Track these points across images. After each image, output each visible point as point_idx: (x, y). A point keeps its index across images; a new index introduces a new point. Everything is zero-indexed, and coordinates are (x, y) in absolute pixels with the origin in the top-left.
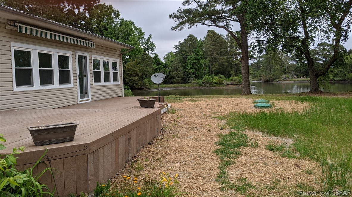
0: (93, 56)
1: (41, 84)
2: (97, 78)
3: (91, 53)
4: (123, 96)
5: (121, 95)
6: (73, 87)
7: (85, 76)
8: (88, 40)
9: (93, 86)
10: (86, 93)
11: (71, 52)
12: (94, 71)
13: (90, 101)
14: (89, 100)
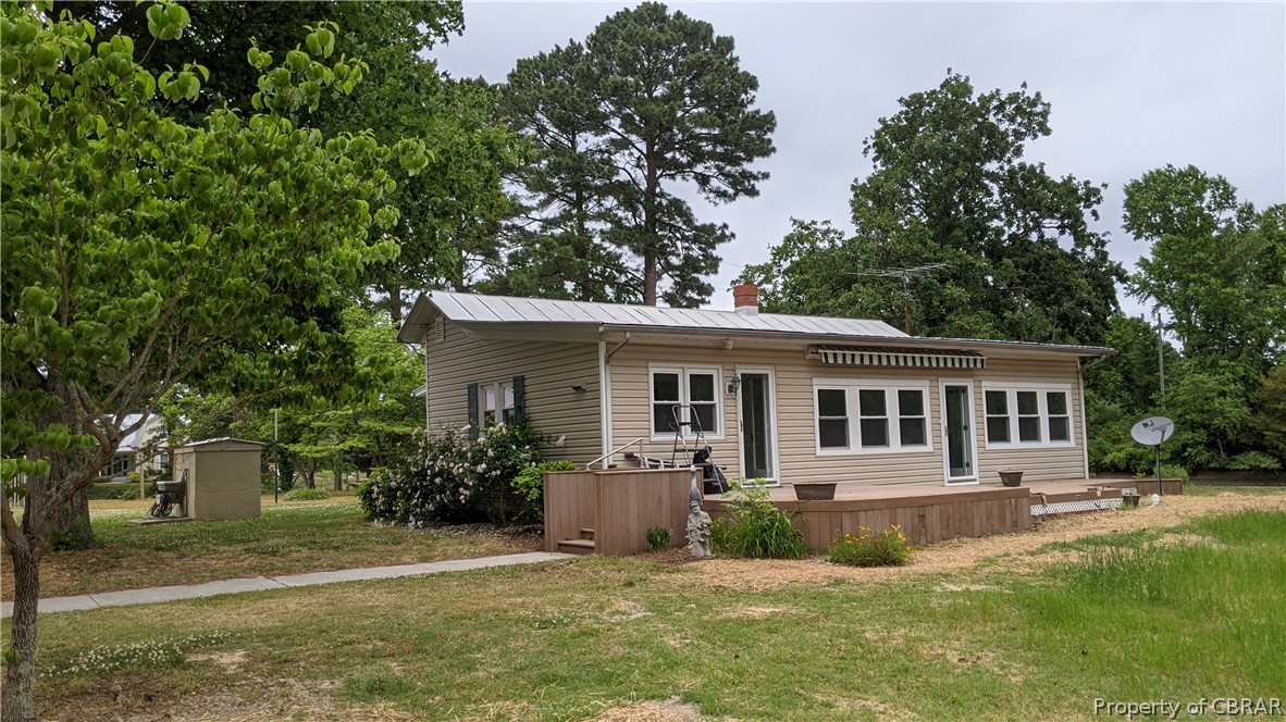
0: (984, 384)
1: (863, 444)
2: (998, 431)
3: (978, 379)
4: (1087, 477)
5: (1079, 475)
6: (932, 450)
7: (966, 428)
8: (970, 353)
9: (983, 451)
10: (968, 465)
11: (927, 383)
12: (988, 418)
13: (977, 483)
14: (975, 480)
